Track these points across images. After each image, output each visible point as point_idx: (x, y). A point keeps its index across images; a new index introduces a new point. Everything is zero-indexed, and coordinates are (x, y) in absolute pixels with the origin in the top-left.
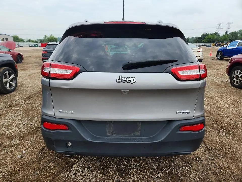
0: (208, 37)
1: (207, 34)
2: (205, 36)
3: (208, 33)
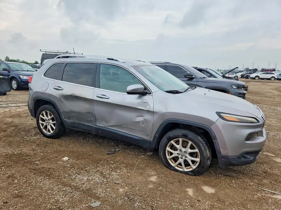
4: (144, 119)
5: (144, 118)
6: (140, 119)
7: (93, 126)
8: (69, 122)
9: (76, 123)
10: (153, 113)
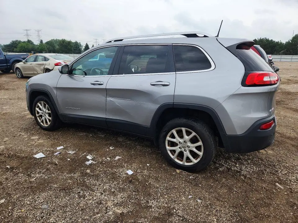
0: (20, 45)
1: (17, 41)
2: (16, 43)
3: (19, 40)
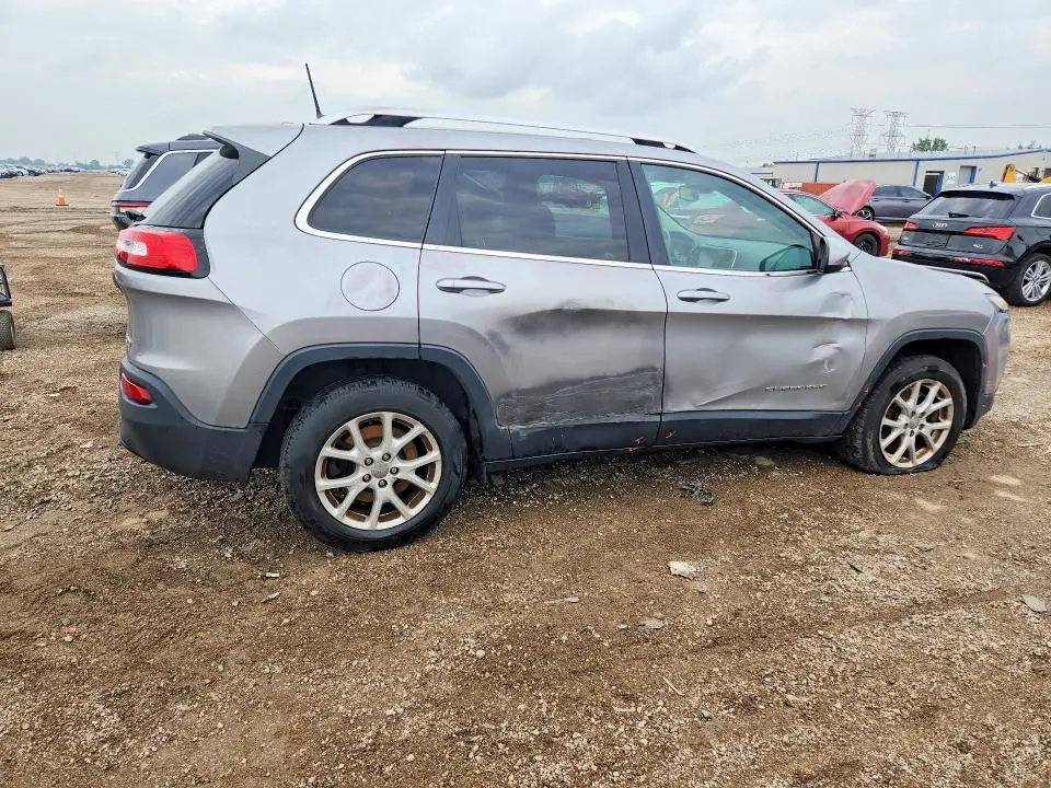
4: (838, 348)
5: (836, 345)
6: (824, 352)
7: (647, 419)
8: (523, 435)
9: (565, 429)
10: (864, 323)
